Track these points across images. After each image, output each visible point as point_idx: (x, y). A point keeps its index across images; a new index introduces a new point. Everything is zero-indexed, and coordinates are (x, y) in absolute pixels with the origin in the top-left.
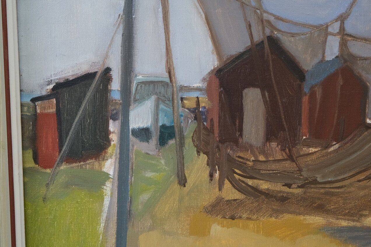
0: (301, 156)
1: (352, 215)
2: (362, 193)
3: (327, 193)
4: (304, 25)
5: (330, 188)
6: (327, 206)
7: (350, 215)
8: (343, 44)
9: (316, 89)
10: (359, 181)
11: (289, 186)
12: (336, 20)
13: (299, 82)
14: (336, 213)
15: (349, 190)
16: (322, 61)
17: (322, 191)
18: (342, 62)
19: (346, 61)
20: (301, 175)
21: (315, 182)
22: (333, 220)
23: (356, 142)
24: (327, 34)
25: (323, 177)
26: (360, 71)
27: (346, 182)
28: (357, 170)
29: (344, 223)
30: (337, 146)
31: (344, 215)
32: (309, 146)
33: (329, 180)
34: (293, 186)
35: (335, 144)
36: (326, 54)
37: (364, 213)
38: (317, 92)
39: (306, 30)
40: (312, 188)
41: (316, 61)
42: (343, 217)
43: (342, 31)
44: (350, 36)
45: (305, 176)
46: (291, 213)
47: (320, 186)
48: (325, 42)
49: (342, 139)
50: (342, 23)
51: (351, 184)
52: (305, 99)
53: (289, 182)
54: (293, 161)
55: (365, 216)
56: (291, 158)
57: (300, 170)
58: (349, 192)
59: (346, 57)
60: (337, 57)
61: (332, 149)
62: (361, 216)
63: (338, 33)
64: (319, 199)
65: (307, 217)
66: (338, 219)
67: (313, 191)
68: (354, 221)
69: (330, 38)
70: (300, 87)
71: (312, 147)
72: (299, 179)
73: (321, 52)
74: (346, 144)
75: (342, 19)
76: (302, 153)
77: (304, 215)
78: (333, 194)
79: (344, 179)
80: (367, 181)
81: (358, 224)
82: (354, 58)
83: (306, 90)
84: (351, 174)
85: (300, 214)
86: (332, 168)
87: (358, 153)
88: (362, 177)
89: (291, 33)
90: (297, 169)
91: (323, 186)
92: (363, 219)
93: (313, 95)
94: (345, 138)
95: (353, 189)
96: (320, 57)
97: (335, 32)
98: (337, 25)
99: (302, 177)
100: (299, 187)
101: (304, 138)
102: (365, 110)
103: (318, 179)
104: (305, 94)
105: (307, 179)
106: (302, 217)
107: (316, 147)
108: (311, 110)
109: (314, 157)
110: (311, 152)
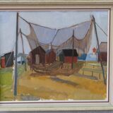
8: (51, 47)
12: (50, 43)
13: (44, 53)
16: (48, 50)
26: (55, 51)
31: (53, 75)
39: (45, 45)
46: (44, 75)
48: (48, 47)
54: (44, 67)
55: (57, 76)
71: (47, 64)
80: (57, 70)
82: (53, 49)
83: (46, 55)
94: (53, 62)
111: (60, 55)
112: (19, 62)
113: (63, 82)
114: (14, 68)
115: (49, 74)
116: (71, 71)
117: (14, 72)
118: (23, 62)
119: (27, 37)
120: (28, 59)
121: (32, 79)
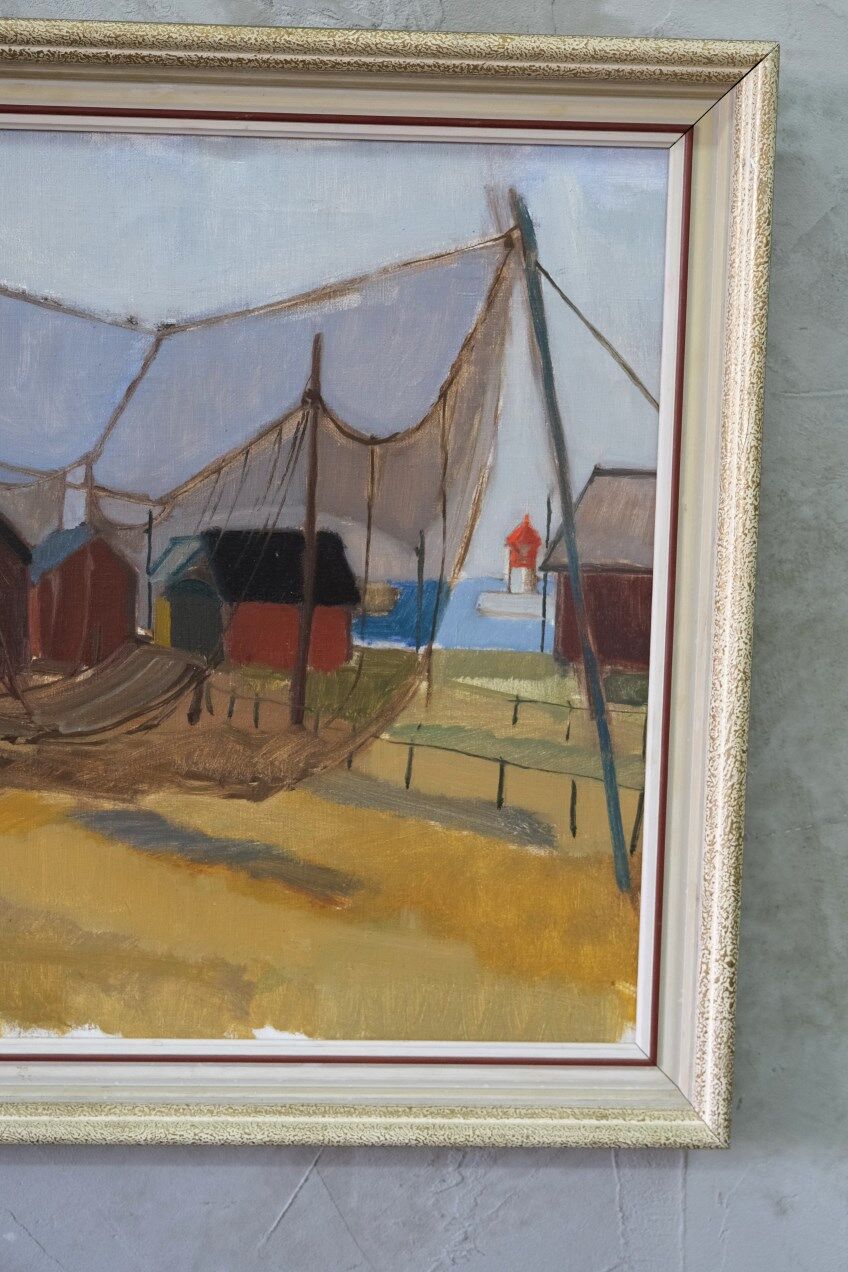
0: (30, 689)
1: (122, 791)
2: (135, 753)
3: (75, 754)
4: (27, 471)
5: (81, 744)
6: (78, 774)
7: (117, 790)
8: (93, 503)
9: (51, 576)
10: (130, 733)
11: (12, 740)
12: (79, 464)
13: (21, 565)
14: (93, 787)
15: (112, 748)
16: (59, 531)
17: (69, 749)
18: (92, 531)
19: (97, 531)
20: (32, 722)
21: (55, 734)
22: (87, 799)
23: (121, 667)
24: (66, 486)
25: (69, 725)
26: (123, 547)
27: (108, 735)
28: (125, 714)
29: (108, 805)
30: (90, 673)
31: (108, 791)
32: (43, 673)
33: (79, 730)
34: (20, 740)
35: (86, 670)
36: (64, 520)
37: (141, 787)
38: (53, 583)
39: (31, 479)
40: (50, 744)
41: (48, 531)
42: (105, 795)
43: (89, 482)
44: (104, 489)
45: (39, 723)
46: (16, 786)
47: (65, 741)
48: (61, 500)
49: (99, 661)
50: (89, 468)
51: (116, 739)
52: (33, 594)
53: (11, 732)
54: (17, 697)
55: (143, 792)
56: (13, 692)
57: (29, 714)
58: (114, 752)
59: (98, 524)
60: (83, 524)
61: (81, 678)
62: (136, 792)
63: (84, 485)
64: (64, 763)
65: (45, 794)
66: (96, 797)
67: (53, 749)
68: (124, 801)
69: (70, 492)
70: (23, 571)
71: (49, 674)
72: (28, 729)
73: (55, 515)
74: (106, 667)
75: (88, 461)
76: (31, 684)
77: (39, 791)
78: (87, 755)
79: (104, 730)
80: (143, 732)
81: (131, 807)
82: (111, 526)
83: (34, 578)
84: (115, 720)
85: (32, 789)
86: (83, 710)
87: (126, 685)
88: (133, 725)
89: (6, 484)
90: (25, 711)
91: (69, 740)
92: (139, 797)
93: (45, 587)
94: (103, 660)
95: (119, 746)
96: (56, 523)
97: (78, 483)
98: (81, 472)
99: (33, 726)
100: (28, 742)
101: (34, 658)
102: (134, 613)
103: (61, 729)
104: (34, 586)
105: (41, 729)
106: (36, 794)
107: (55, 675)
108: (45, 611)
109: (52, 690)
110: (46, 682)
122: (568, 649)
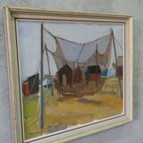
9: (74, 73)
13: (71, 72)
16: (75, 68)
26: (81, 69)
31: (80, 97)
40: (75, 93)
46: (72, 98)
48: (75, 65)
49: (79, 82)
53: (71, 92)
54: (71, 88)
71: (74, 84)
82: (79, 67)
98: (77, 61)
111: (86, 73)
112: (45, 86)
113: (89, 102)
114: (39, 94)
115: (76, 96)
116: (95, 89)
117: (40, 99)
118: (50, 86)
119: (53, 54)
120: (55, 81)
121: (60, 104)
122: (117, 75)
